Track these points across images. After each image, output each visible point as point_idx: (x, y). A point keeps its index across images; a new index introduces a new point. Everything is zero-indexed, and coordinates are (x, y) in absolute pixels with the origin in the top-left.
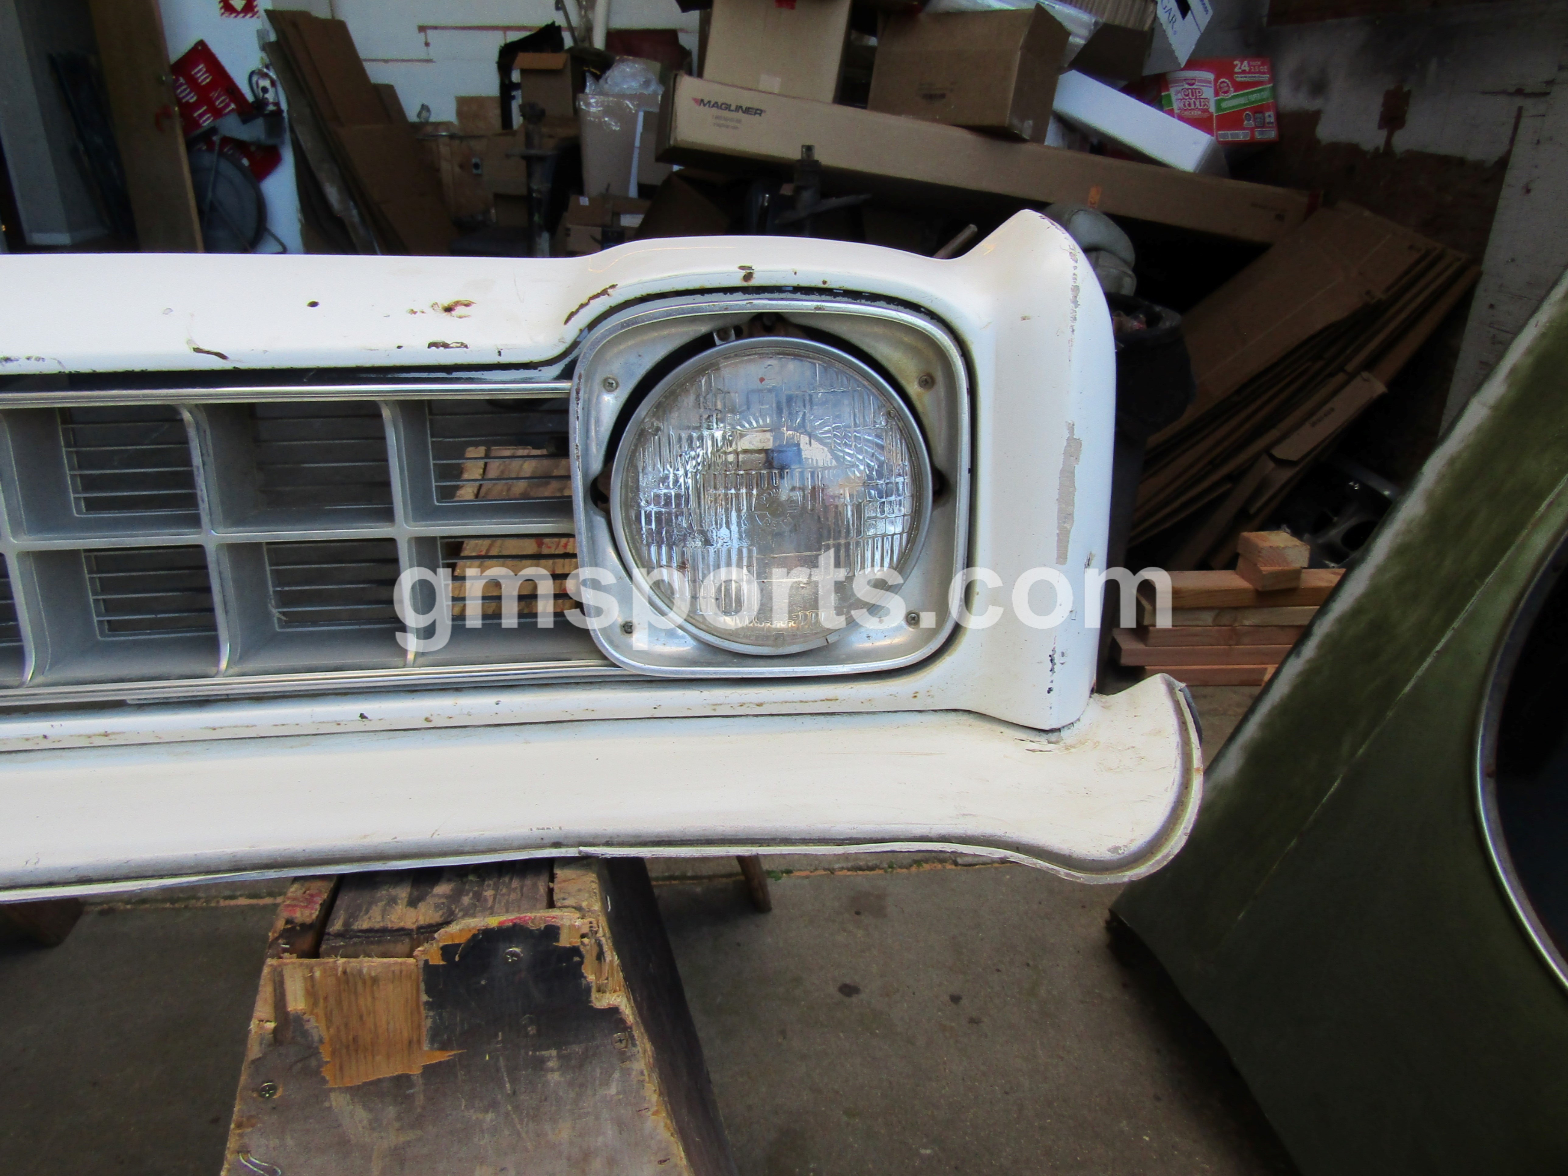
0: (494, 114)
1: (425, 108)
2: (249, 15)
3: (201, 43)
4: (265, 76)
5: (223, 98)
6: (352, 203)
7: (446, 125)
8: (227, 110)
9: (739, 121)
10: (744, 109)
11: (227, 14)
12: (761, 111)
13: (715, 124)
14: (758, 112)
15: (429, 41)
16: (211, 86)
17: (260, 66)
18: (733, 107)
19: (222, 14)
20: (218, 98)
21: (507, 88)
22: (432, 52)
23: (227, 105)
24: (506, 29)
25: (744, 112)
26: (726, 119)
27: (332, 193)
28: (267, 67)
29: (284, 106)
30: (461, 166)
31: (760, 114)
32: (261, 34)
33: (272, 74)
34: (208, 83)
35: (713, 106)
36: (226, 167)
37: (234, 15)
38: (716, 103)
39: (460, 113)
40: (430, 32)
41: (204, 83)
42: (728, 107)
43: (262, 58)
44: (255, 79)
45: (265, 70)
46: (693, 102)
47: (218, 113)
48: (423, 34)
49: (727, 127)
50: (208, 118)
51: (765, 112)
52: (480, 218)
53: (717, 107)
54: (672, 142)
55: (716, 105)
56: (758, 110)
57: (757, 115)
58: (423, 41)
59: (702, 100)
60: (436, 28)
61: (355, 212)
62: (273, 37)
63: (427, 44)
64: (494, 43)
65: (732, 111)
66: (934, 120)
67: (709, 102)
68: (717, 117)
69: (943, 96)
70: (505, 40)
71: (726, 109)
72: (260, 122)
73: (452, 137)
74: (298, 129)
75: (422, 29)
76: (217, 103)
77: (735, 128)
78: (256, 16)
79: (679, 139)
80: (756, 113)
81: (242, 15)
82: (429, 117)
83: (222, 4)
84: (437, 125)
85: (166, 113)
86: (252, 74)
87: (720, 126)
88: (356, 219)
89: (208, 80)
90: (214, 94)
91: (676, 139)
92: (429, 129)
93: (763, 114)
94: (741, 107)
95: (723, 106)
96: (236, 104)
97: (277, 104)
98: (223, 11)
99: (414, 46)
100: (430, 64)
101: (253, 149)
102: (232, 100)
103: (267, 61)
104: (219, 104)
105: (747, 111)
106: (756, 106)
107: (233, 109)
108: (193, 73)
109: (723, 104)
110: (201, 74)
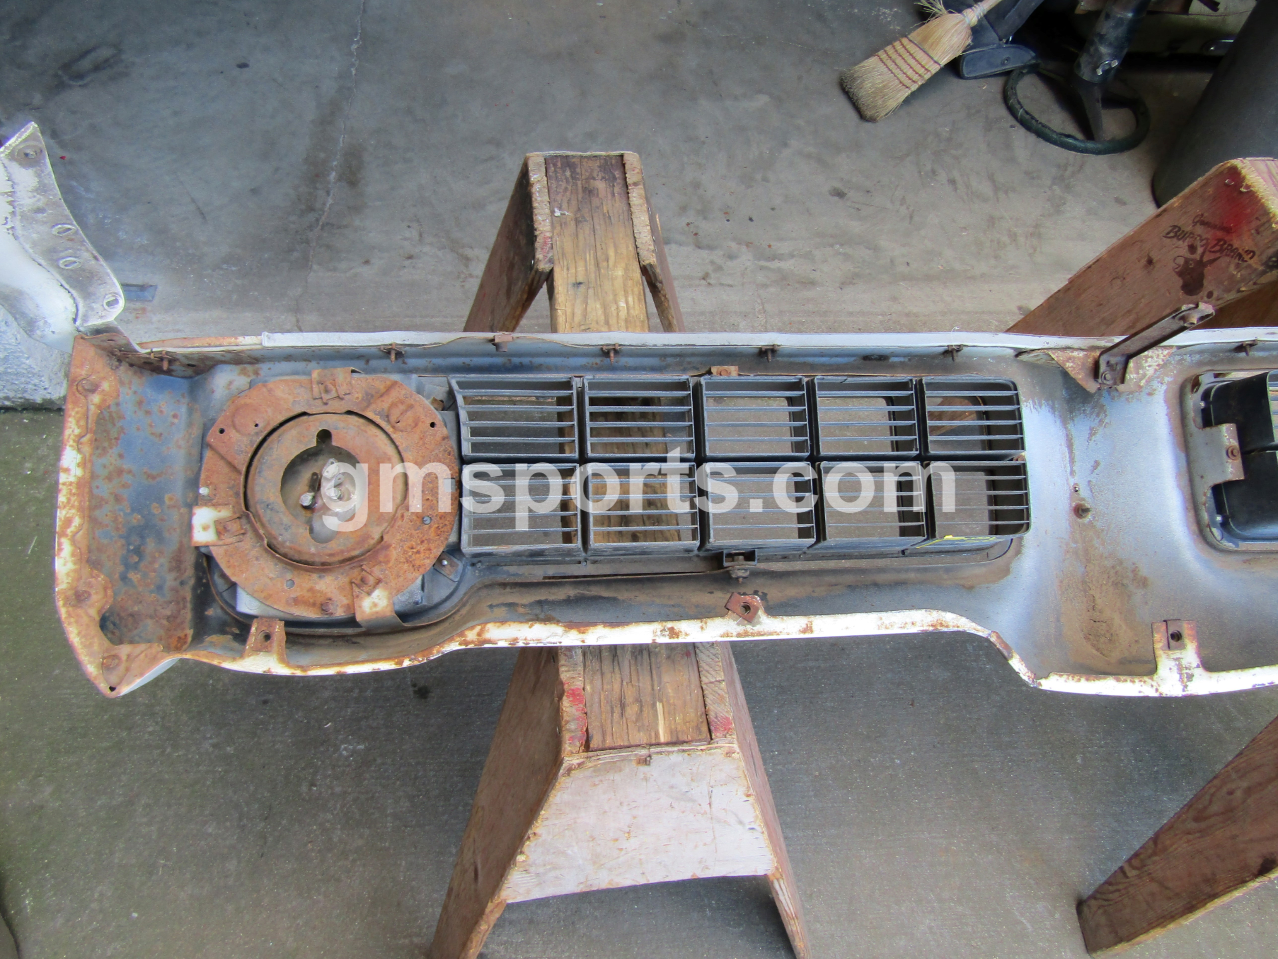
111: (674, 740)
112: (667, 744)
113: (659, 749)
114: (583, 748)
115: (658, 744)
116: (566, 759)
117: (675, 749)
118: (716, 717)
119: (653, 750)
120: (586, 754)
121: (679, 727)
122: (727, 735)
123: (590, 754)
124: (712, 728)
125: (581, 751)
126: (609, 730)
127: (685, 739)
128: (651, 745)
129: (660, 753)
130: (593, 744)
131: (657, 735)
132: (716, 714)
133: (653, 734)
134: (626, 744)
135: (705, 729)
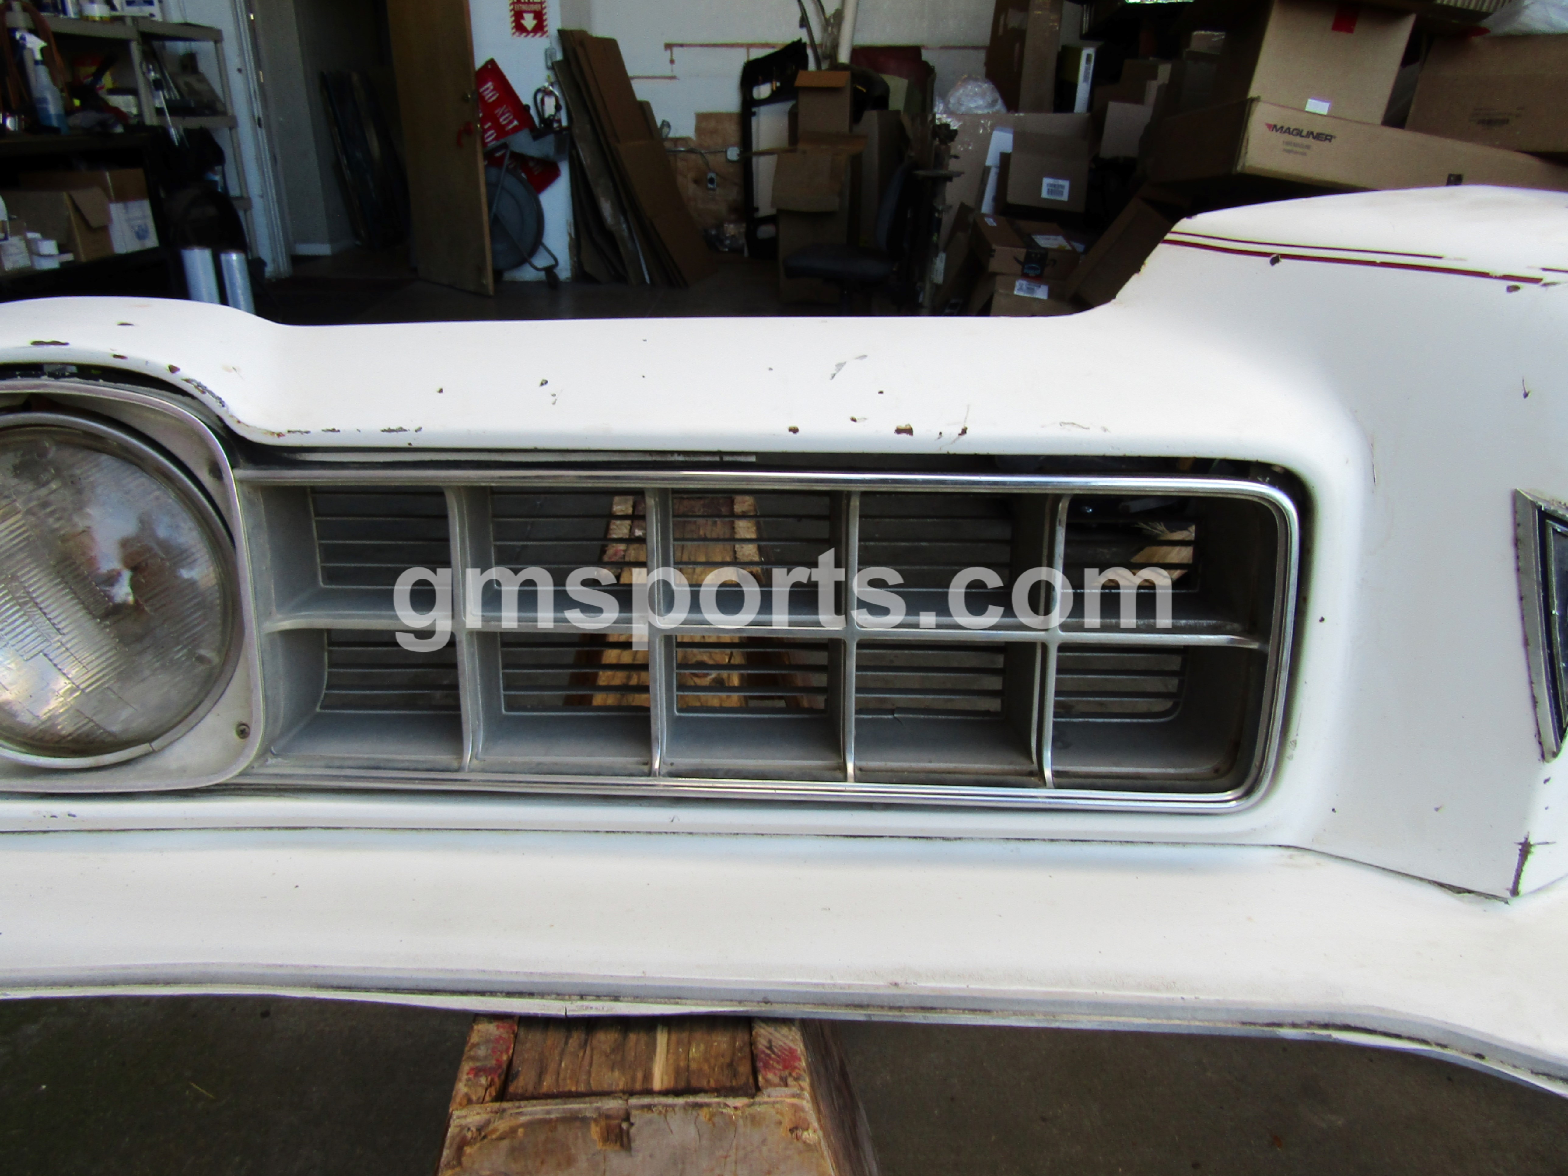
0: (732, 130)
1: (666, 124)
2: (539, 34)
3: (492, 62)
4: (551, 93)
5: (507, 115)
6: (622, 219)
7: (684, 140)
8: (510, 127)
9: (1308, 147)
10: (1315, 134)
11: (517, 34)
12: (1332, 137)
13: (1285, 150)
14: (1328, 138)
15: (674, 58)
16: (497, 103)
17: (546, 85)
18: (1304, 133)
19: (514, 34)
20: (503, 114)
21: (749, 105)
22: (677, 69)
23: (511, 122)
24: (749, 46)
25: (1314, 138)
26: (1296, 145)
27: (607, 208)
28: (552, 84)
29: (564, 123)
30: (696, 181)
31: (1330, 140)
32: (548, 54)
33: (557, 93)
34: (494, 101)
35: (1285, 132)
36: (509, 182)
37: (524, 34)
38: (1289, 128)
39: (698, 130)
40: (676, 50)
41: (491, 100)
42: (1299, 133)
43: (549, 77)
44: (539, 97)
45: (551, 88)
46: (1266, 129)
47: (502, 132)
48: (669, 52)
49: (1296, 153)
50: (492, 135)
51: (1335, 137)
52: (713, 232)
53: (1289, 133)
54: (1239, 168)
55: (1288, 131)
56: (1327, 135)
57: (1327, 142)
58: (669, 57)
59: (1275, 126)
60: (681, 45)
61: (624, 226)
62: (559, 57)
63: (672, 61)
64: (737, 61)
65: (1303, 136)
66: (1493, 145)
67: (1282, 127)
68: (1288, 143)
69: (1505, 122)
70: (748, 56)
71: (1297, 135)
72: (550, 139)
73: (691, 151)
74: (580, 146)
75: (669, 46)
76: (501, 120)
77: (1304, 154)
78: (545, 36)
79: (1247, 164)
80: (1326, 139)
81: (532, 34)
82: (668, 133)
83: (514, 24)
84: (676, 141)
85: (467, 130)
86: (539, 91)
87: (1289, 152)
88: (626, 233)
89: (494, 98)
90: (499, 111)
91: (1244, 165)
92: (667, 145)
93: (1333, 140)
94: (1312, 133)
95: (1295, 132)
96: (519, 121)
97: (559, 121)
98: (514, 30)
99: (660, 63)
100: (673, 81)
101: (531, 164)
102: (515, 118)
103: (553, 79)
104: (505, 120)
105: (1319, 137)
106: (1327, 131)
107: (515, 127)
108: (481, 90)
109: (1295, 129)
110: (489, 91)
111: (682, 1084)
112: (665, 1093)
113: (646, 1100)
114: (493, 1091)
115: (649, 1092)
116: (456, 1113)
117: (681, 1101)
118: (770, 1048)
119: (633, 1101)
120: (497, 1105)
121: (694, 1066)
122: (790, 1081)
123: (505, 1105)
124: (760, 1065)
125: (488, 1098)
126: (552, 1067)
127: (704, 1084)
128: (632, 1093)
129: (649, 1107)
130: (518, 1085)
131: (648, 1076)
132: (770, 1041)
133: (640, 1075)
134: (582, 1088)
135: (744, 1069)
